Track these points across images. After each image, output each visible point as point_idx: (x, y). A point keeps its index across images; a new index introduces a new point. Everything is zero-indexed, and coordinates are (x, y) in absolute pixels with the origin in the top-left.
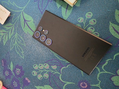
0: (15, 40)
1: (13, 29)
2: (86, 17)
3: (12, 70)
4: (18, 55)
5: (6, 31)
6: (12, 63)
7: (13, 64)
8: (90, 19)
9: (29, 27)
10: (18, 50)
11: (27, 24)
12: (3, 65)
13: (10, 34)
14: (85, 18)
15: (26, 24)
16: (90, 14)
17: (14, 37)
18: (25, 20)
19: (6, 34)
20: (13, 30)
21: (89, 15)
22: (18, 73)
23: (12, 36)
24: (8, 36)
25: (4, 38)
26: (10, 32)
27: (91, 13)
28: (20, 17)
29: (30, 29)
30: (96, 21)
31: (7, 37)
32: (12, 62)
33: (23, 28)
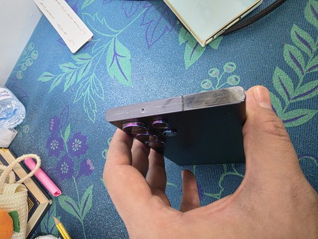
0: (87, 86)
1: (90, 64)
2: (225, 69)
3: (66, 140)
4: (86, 114)
5: (75, 67)
6: (69, 127)
7: (71, 129)
8: (230, 75)
9: (120, 68)
10: (87, 105)
11: (117, 62)
12: (51, 129)
13: (81, 73)
14: (222, 70)
15: (115, 61)
16: (233, 66)
17: (87, 81)
18: (115, 54)
19: (73, 71)
20: (89, 67)
21: (231, 67)
22: (75, 148)
23: (83, 78)
24: (77, 76)
25: (68, 78)
26: (82, 70)
27: (234, 64)
28: (108, 47)
29: (121, 71)
30: (239, 80)
31: (74, 78)
32: (69, 125)
33: (108, 67)
